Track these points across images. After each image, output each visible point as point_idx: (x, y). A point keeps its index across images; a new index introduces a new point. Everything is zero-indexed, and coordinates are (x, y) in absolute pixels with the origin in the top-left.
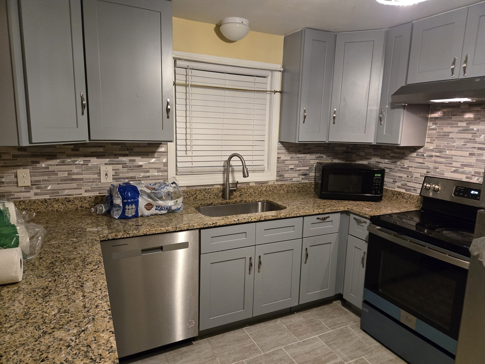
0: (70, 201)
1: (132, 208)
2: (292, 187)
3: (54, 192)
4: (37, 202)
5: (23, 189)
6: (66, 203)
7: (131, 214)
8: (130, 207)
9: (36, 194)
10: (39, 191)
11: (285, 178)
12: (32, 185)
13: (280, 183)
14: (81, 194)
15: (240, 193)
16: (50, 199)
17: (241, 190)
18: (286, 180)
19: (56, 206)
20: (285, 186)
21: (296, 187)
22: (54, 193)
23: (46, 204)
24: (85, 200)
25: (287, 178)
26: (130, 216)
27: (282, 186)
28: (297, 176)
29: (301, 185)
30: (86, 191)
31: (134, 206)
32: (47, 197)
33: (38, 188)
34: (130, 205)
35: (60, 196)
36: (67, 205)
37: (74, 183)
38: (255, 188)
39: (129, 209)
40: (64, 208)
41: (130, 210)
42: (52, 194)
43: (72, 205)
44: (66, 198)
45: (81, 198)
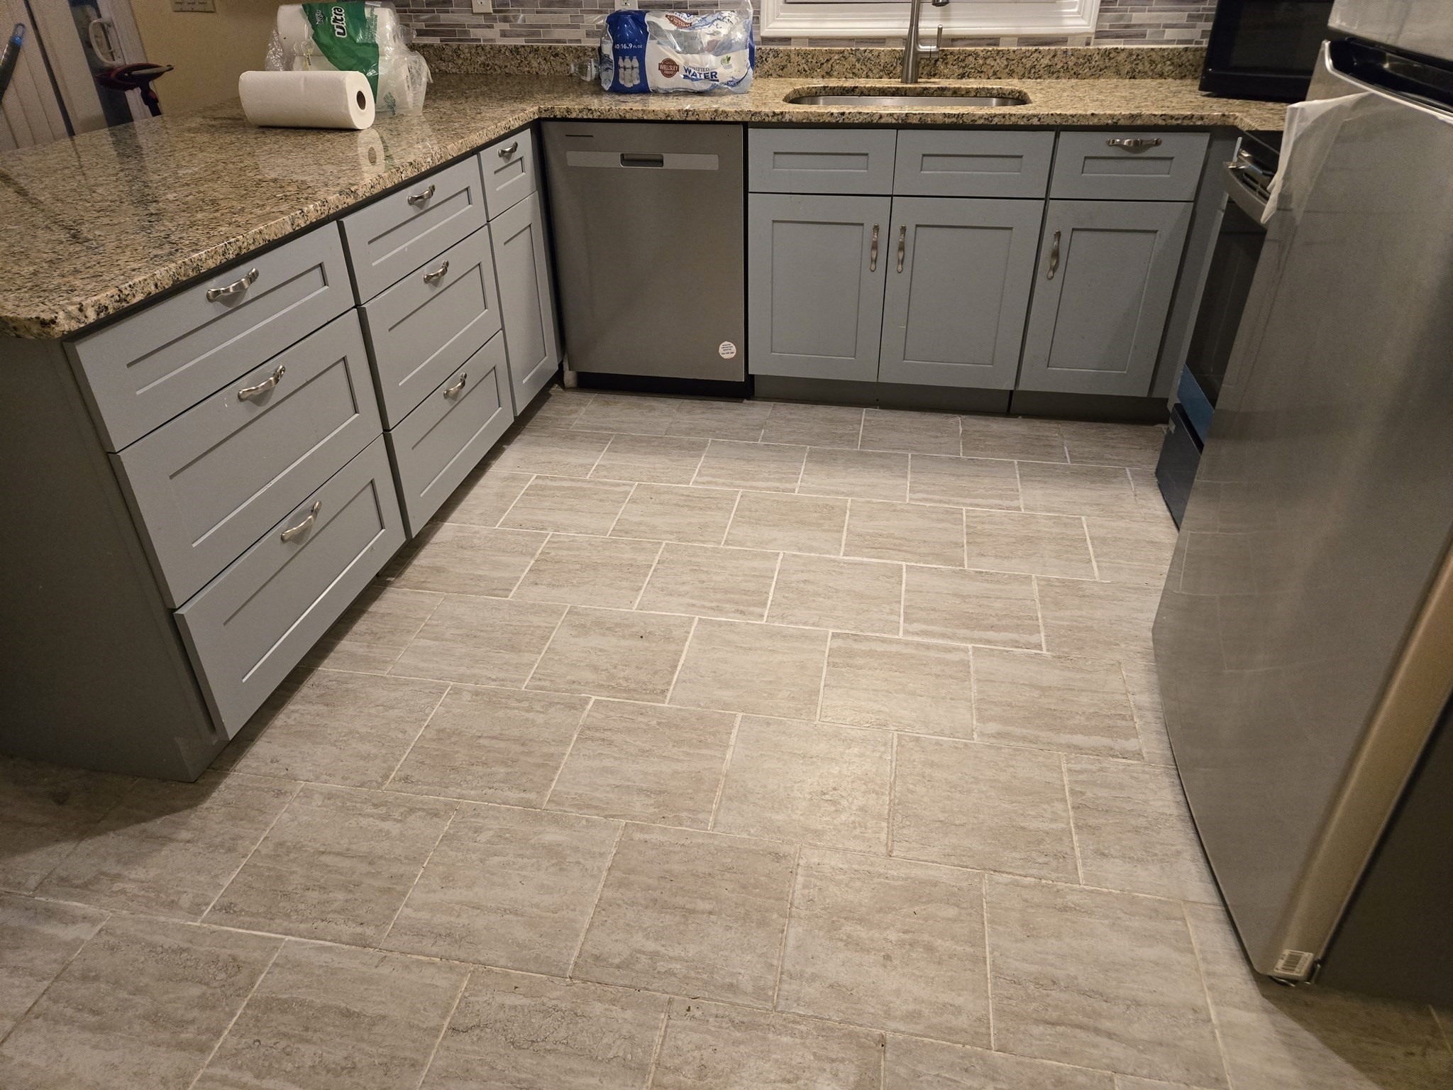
0: (557, 55)
1: (633, 68)
2: (1152, 62)
3: (533, 31)
4: (503, 51)
5: (482, 21)
6: (552, 58)
7: (631, 81)
8: (628, 63)
9: (504, 34)
10: (506, 26)
11: (1134, 26)
12: (495, 11)
13: (1108, 45)
14: (579, 41)
15: (961, 71)
16: (523, 46)
17: (963, 61)
18: (1136, 36)
19: (535, 64)
20: (1123, 55)
21: (1168, 63)
22: (533, 34)
23: (518, 57)
24: (585, 54)
25: (1140, 25)
26: (629, 85)
27: (1111, 55)
28: (1184, 21)
29: (1191, 57)
30: (588, 35)
31: (636, 63)
32: (520, 42)
33: (505, 20)
34: (627, 59)
35: (542, 41)
36: (554, 63)
37: (566, 12)
38: (1012, 56)
39: (625, 68)
40: (549, 70)
41: (629, 71)
42: (529, 35)
43: (561, 63)
44: (550, 48)
45: (576, 49)
